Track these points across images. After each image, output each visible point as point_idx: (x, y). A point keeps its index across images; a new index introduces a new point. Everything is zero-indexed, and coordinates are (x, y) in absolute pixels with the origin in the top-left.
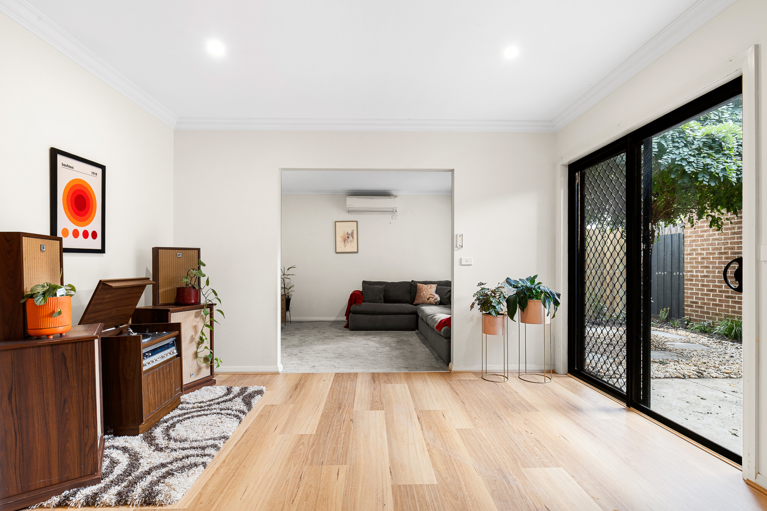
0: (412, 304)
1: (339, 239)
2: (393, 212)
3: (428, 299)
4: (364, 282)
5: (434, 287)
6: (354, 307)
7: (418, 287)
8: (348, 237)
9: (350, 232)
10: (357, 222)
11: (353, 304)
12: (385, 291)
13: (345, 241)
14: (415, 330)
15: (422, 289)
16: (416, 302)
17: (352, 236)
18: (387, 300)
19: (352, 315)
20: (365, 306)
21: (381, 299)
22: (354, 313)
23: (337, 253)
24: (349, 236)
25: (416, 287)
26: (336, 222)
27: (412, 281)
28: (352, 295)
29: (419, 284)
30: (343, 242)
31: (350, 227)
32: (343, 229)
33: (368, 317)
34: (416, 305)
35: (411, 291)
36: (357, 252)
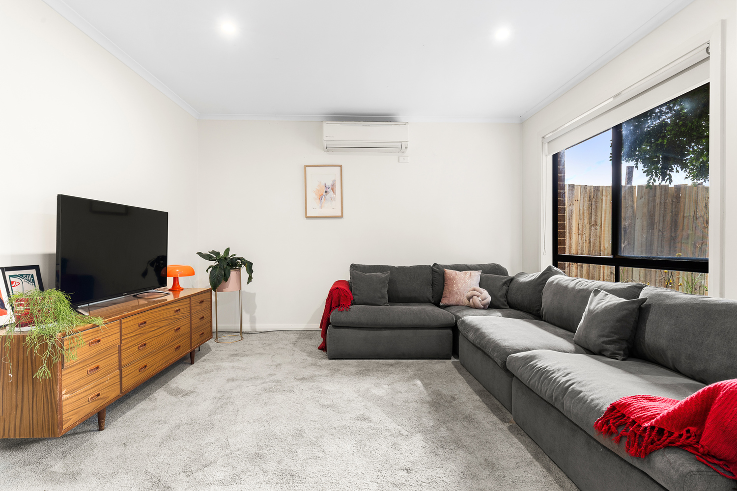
0: (437, 304)
1: (312, 196)
2: (401, 148)
3: (469, 298)
4: (353, 267)
5: (476, 275)
6: (335, 315)
7: (447, 276)
8: (326, 192)
9: (329, 184)
10: (341, 166)
11: (334, 308)
12: (391, 282)
13: (321, 199)
14: (450, 359)
15: (454, 278)
16: (444, 302)
17: (332, 189)
18: (394, 298)
19: (333, 330)
20: (356, 312)
21: (383, 297)
22: (335, 327)
23: (308, 218)
24: (328, 190)
25: (443, 274)
26: (306, 166)
27: (435, 265)
28: (332, 292)
29: (448, 271)
30: (319, 201)
31: (329, 176)
32: (319, 178)
33: (362, 333)
34: (446, 307)
35: (433, 280)
36: (341, 217)
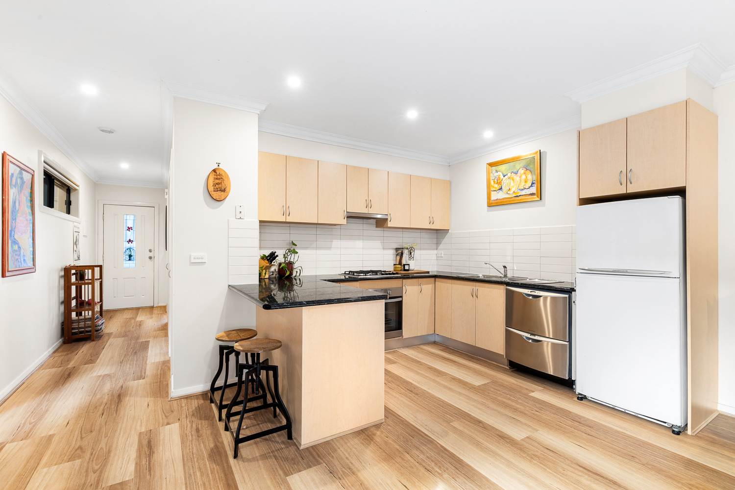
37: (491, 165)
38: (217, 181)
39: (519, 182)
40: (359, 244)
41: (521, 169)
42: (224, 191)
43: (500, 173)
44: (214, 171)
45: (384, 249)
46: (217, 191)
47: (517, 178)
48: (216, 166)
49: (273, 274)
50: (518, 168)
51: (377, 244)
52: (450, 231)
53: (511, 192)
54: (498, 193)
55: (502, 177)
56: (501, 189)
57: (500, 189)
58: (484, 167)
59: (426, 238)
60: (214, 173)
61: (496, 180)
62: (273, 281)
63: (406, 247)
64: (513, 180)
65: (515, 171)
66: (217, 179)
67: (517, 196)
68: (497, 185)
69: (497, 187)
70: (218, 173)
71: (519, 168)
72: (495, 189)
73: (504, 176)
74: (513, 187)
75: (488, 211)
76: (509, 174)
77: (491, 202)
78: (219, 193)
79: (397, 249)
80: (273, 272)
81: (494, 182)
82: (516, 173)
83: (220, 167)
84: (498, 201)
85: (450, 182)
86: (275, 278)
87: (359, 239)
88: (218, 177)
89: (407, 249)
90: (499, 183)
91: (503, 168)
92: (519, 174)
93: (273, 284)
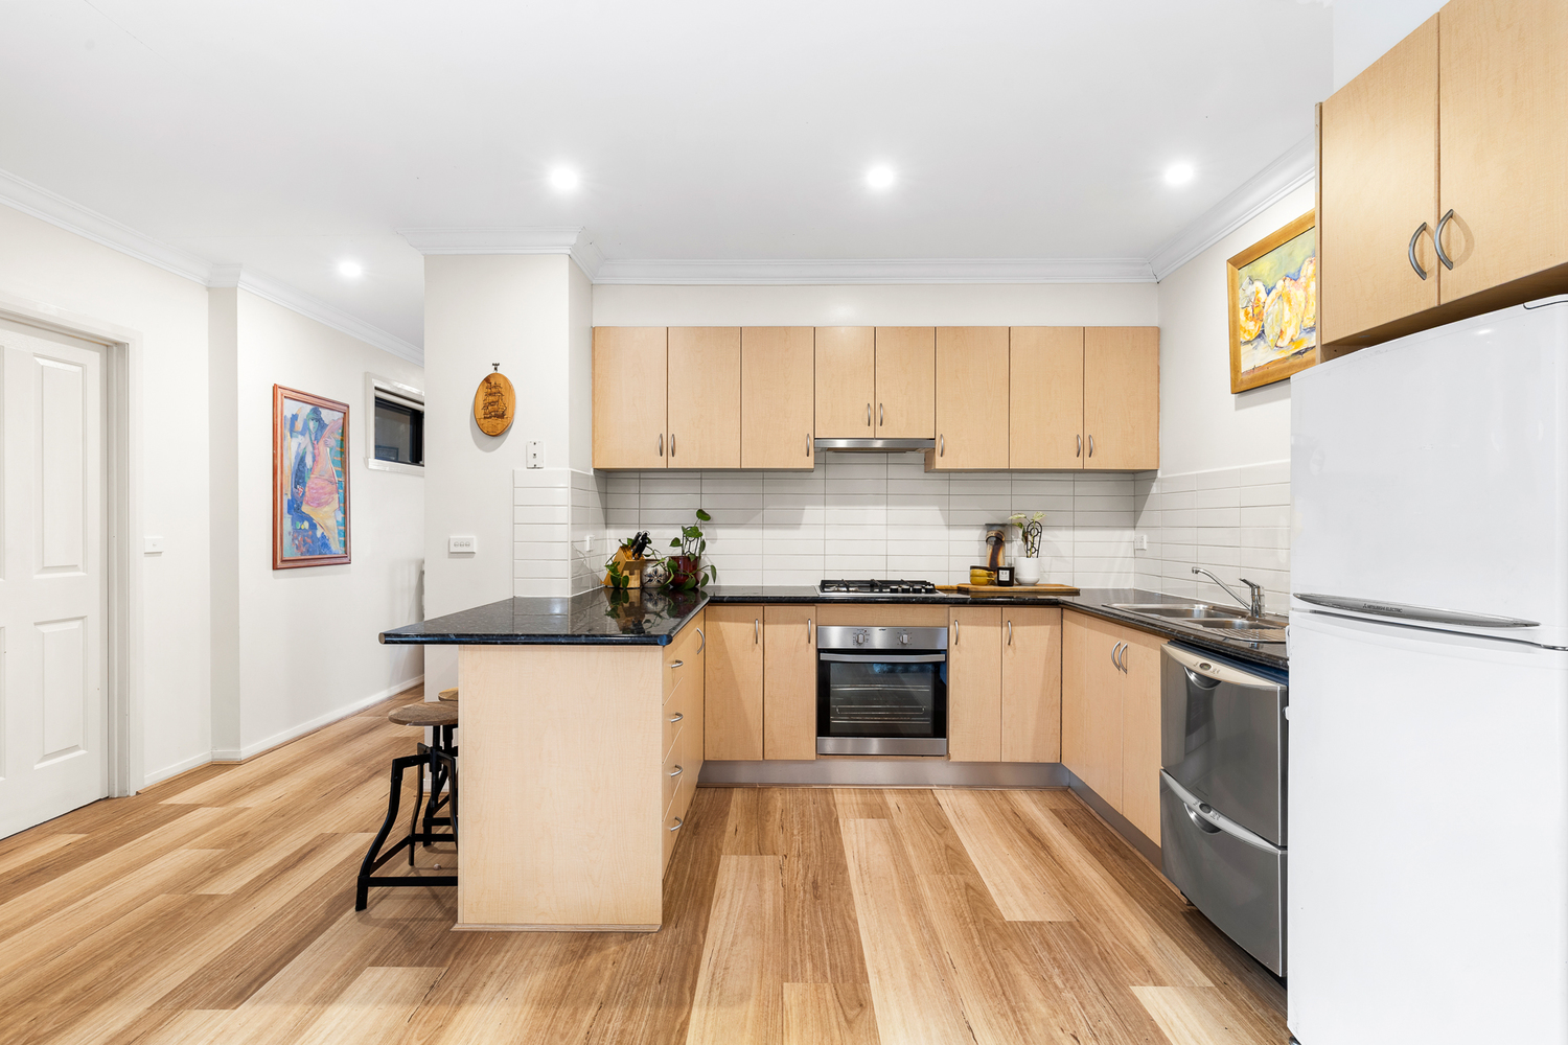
37: (1240, 261)
38: (491, 399)
39: (1303, 305)
40: (876, 514)
41: (1306, 263)
42: (502, 416)
43: (1258, 285)
44: (487, 380)
45: (949, 526)
46: (490, 417)
47: (1298, 295)
48: (491, 370)
49: (650, 580)
50: (1300, 260)
51: (931, 514)
52: (1159, 474)
53: (1284, 343)
54: (1255, 348)
55: (1262, 295)
56: (1261, 335)
57: (1259, 336)
58: (1221, 271)
59: (1094, 496)
60: (486, 384)
61: (1250, 309)
62: (650, 595)
63: (1016, 523)
64: (1289, 301)
65: (1292, 271)
66: (490, 394)
67: (1299, 353)
68: (1253, 323)
69: (1252, 328)
70: (493, 384)
71: (1302, 258)
72: (1248, 338)
73: (1268, 294)
74: (1289, 322)
75: (1237, 408)
76: (1280, 284)
77: (1240, 377)
78: (493, 421)
79: (989, 526)
80: (650, 576)
81: (1247, 314)
82: (1295, 279)
83: (500, 370)
84: (1257, 373)
85: (1158, 331)
86: (656, 588)
87: (876, 503)
88: (494, 390)
89: (1021, 525)
90: (1257, 317)
91: (1264, 266)
92: (1302, 280)
93: (650, 600)
